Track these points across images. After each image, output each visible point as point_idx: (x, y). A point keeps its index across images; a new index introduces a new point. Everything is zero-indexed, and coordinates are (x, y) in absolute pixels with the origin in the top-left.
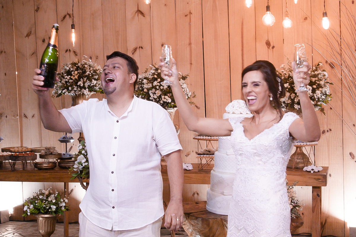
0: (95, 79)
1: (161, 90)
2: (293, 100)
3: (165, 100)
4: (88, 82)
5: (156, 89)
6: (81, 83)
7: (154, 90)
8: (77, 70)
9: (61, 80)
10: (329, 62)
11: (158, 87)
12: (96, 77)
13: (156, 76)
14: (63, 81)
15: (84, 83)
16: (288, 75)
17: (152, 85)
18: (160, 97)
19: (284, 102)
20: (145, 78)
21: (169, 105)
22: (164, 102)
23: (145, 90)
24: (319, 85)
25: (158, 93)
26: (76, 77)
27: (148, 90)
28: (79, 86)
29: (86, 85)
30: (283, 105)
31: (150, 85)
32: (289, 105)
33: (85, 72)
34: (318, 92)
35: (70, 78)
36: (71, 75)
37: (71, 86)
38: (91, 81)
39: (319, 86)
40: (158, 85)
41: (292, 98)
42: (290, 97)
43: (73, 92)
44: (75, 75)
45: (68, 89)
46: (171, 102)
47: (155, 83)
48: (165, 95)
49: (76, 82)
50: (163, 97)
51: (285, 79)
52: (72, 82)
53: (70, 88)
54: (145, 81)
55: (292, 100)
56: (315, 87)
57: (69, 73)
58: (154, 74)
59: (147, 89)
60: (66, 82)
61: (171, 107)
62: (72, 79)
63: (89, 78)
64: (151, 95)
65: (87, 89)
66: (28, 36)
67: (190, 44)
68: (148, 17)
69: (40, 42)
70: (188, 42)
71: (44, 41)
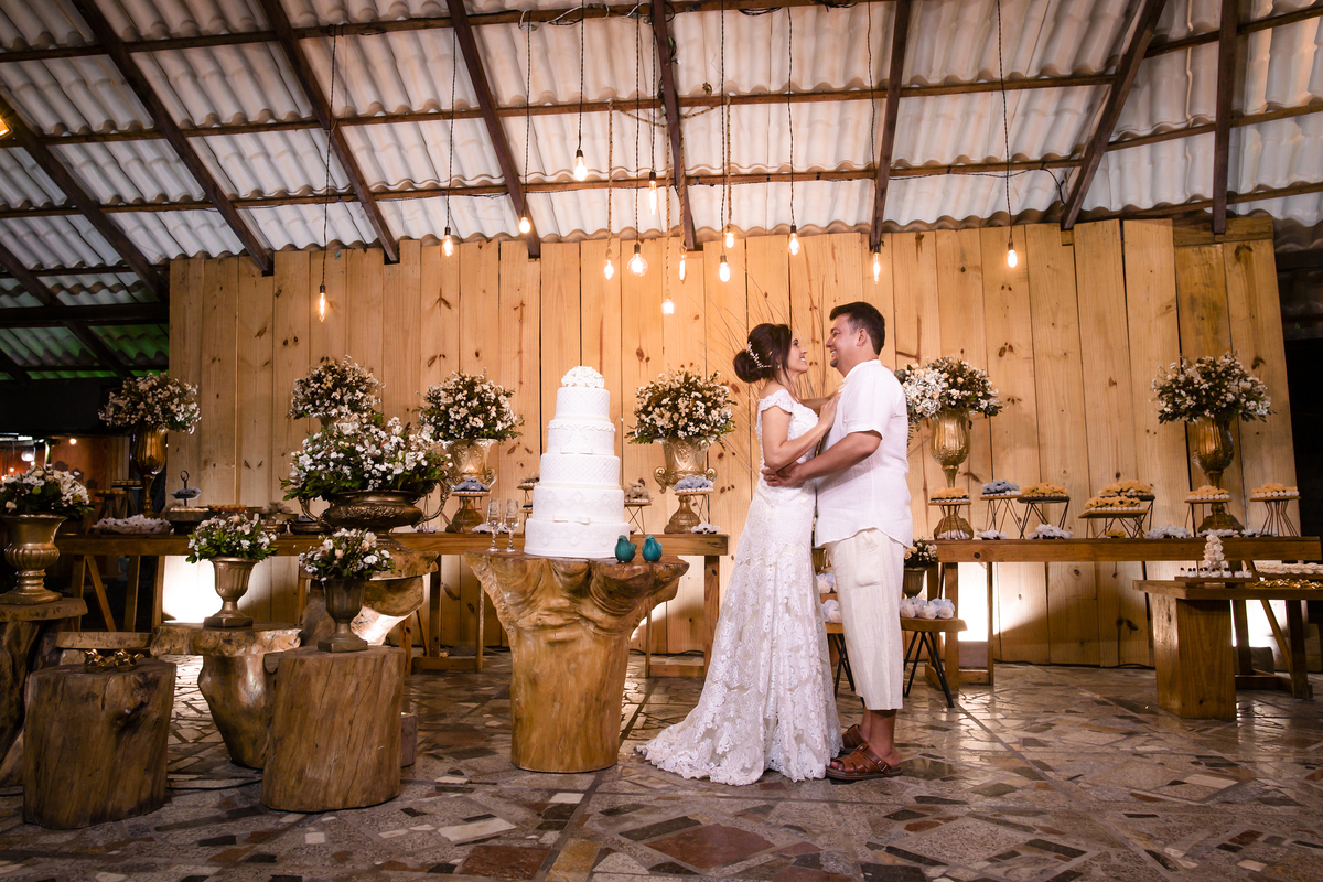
0: (361, 391)
1: (469, 409)
2: (676, 424)
3: (474, 424)
4: (349, 394)
5: (460, 406)
6: (335, 395)
7: (456, 407)
8: (332, 374)
9: (304, 391)
11: (463, 403)
12: (364, 387)
13: (460, 387)
14: (308, 392)
15: (342, 396)
16: (668, 387)
17: (454, 398)
18: (465, 419)
19: (662, 428)
20: (444, 390)
21: (481, 432)
22: (472, 427)
23: (443, 408)
24: (715, 402)
25: (463, 412)
26: (330, 385)
27: (448, 406)
28: (334, 400)
29: (346, 398)
30: (661, 432)
31: (450, 399)
32: (670, 432)
33: (346, 378)
34: (715, 414)
35: (319, 387)
36: (321, 383)
37: (321, 398)
38: (353, 393)
39: (716, 405)
41: (675, 420)
42: (671, 418)
43: (322, 409)
44: (329, 381)
45: (314, 405)
46: (484, 427)
47: (459, 396)
48: (474, 416)
49: (330, 392)
50: (471, 418)
51: (664, 391)
52: (322, 395)
53: (318, 403)
54: (443, 394)
55: (674, 422)
56: (709, 404)
57: (318, 379)
58: (457, 384)
60: (312, 393)
61: (483, 436)
62: (322, 389)
63: (352, 389)
64: (452, 415)
65: (347, 406)
66: (260, 334)
67: (520, 352)
68: (455, 310)
69: (279, 344)
70: (517, 349)
71: (285, 343)
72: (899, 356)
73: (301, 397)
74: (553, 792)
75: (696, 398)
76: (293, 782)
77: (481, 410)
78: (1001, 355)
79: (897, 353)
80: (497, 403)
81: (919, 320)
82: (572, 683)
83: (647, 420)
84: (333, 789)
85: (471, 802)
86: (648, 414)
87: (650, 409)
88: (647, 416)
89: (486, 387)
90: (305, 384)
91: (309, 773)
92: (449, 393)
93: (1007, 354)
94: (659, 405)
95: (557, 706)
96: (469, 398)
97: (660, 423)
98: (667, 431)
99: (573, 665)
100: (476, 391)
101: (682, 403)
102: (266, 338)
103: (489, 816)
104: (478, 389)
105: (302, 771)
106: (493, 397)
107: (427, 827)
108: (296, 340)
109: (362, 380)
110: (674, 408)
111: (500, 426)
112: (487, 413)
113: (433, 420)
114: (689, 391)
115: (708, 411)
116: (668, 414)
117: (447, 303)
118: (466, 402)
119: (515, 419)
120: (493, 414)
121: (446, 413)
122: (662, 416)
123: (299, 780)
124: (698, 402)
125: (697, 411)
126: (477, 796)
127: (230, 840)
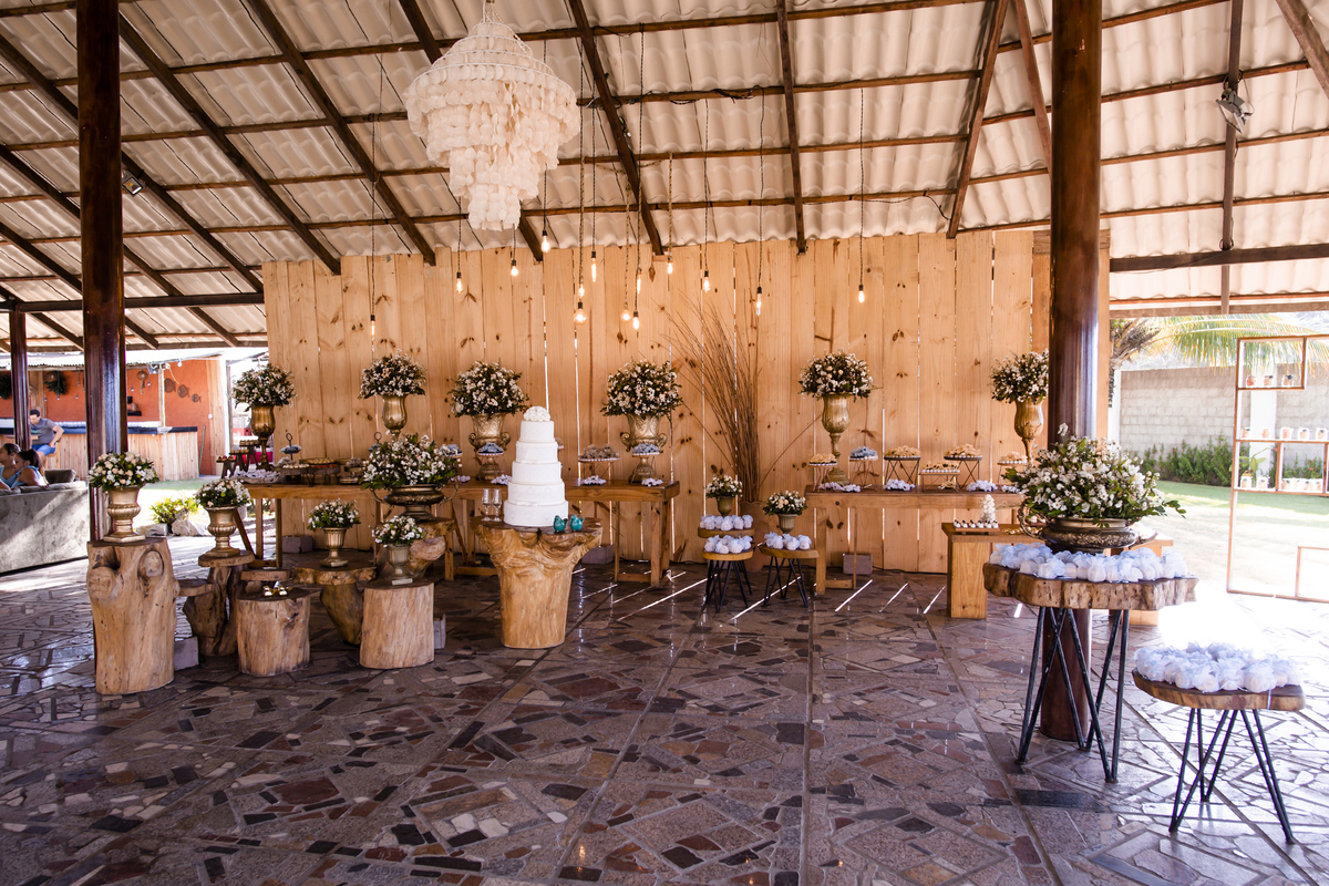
0: (411, 379)
1: (487, 392)
2: (633, 405)
3: (491, 404)
4: (402, 381)
5: (481, 391)
6: (392, 382)
7: (478, 391)
8: (389, 366)
9: (370, 379)
10: (689, 359)
11: (482, 388)
12: (412, 375)
13: (481, 375)
14: (372, 380)
15: (397, 382)
16: (629, 376)
17: (477, 384)
18: (485, 399)
19: (624, 407)
20: (469, 378)
21: (497, 409)
22: (490, 406)
23: (468, 391)
24: (664, 387)
25: (483, 395)
26: (387, 375)
27: (472, 390)
28: (391, 385)
29: (400, 384)
30: (623, 410)
31: (473, 386)
32: (630, 410)
33: (399, 369)
34: (662, 397)
35: (380, 376)
36: (382, 373)
37: (382, 385)
38: (405, 380)
39: (664, 389)
41: (633, 402)
42: (630, 402)
44: (386, 372)
45: (377, 391)
46: (499, 405)
47: (480, 383)
48: (492, 397)
49: (387, 380)
50: (488, 399)
51: (626, 379)
52: (383, 382)
53: (379, 388)
54: (468, 381)
56: (659, 389)
57: (379, 370)
58: (479, 372)
60: (375, 381)
62: (382, 378)
63: (404, 377)
64: (475, 397)
65: (401, 389)
66: (334, 321)
67: (530, 336)
68: (480, 303)
69: (349, 328)
70: (527, 333)
71: (354, 328)
72: (817, 340)
73: (368, 383)
74: (519, 660)
75: (649, 385)
76: (376, 653)
77: (497, 393)
78: (894, 339)
79: (816, 337)
80: (508, 386)
81: (833, 311)
82: (532, 599)
83: (614, 401)
84: (397, 658)
85: (472, 664)
86: (615, 396)
87: (616, 393)
88: (614, 398)
89: (500, 375)
90: (369, 373)
91: (384, 650)
92: (475, 380)
93: (899, 338)
94: (622, 391)
95: (524, 612)
96: (487, 384)
97: (621, 404)
98: (627, 410)
99: (532, 589)
101: (638, 390)
102: (339, 324)
103: (480, 672)
104: (493, 377)
105: (380, 649)
106: (505, 381)
107: (446, 677)
108: (361, 326)
109: (411, 368)
110: (633, 393)
111: (510, 404)
112: (501, 395)
113: (462, 400)
114: (644, 379)
115: (657, 395)
116: (628, 398)
117: (473, 298)
118: (485, 388)
119: (522, 397)
120: (506, 395)
121: (471, 395)
122: (624, 399)
123: (379, 653)
124: (650, 389)
125: (649, 395)
126: (475, 662)
127: (346, 682)
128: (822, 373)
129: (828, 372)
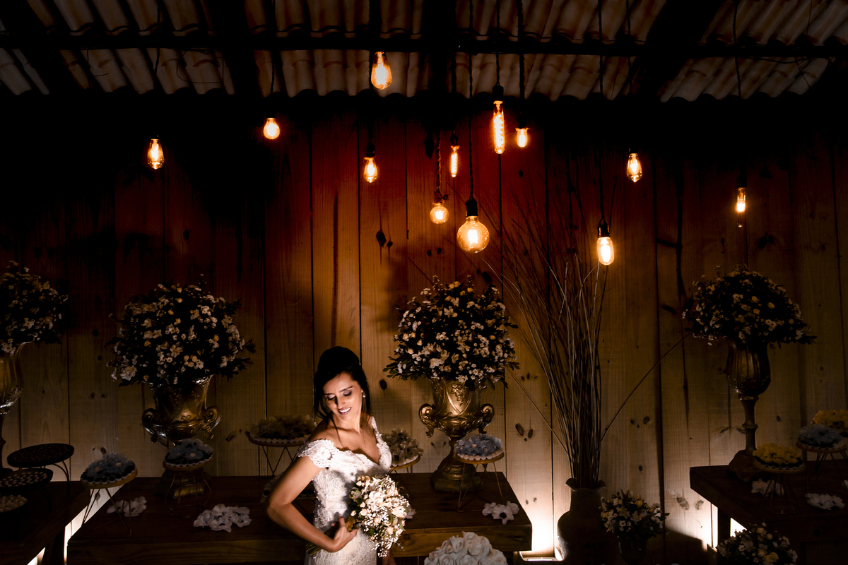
0: (32, 317)
2: (454, 366)
3: (191, 365)
4: (14, 323)
5: (172, 343)
7: (166, 344)
11: (175, 337)
17: (163, 332)
20: (147, 316)
23: (147, 343)
25: (176, 350)
27: (155, 342)
29: (10, 330)
31: (158, 333)
34: (498, 347)
39: (499, 336)
40: (175, 333)
47: (170, 329)
48: (192, 353)
50: (187, 358)
59: (151, 340)
75: (477, 331)
80: (221, 330)
86: (417, 349)
87: (420, 343)
88: (416, 352)
89: (206, 309)
94: (431, 338)
96: (184, 328)
97: (433, 362)
100: (193, 317)
101: (460, 337)
106: (216, 320)
111: (225, 361)
113: (134, 362)
118: (179, 335)
124: (480, 336)
125: (478, 347)
128: (744, 307)
129: (754, 306)
